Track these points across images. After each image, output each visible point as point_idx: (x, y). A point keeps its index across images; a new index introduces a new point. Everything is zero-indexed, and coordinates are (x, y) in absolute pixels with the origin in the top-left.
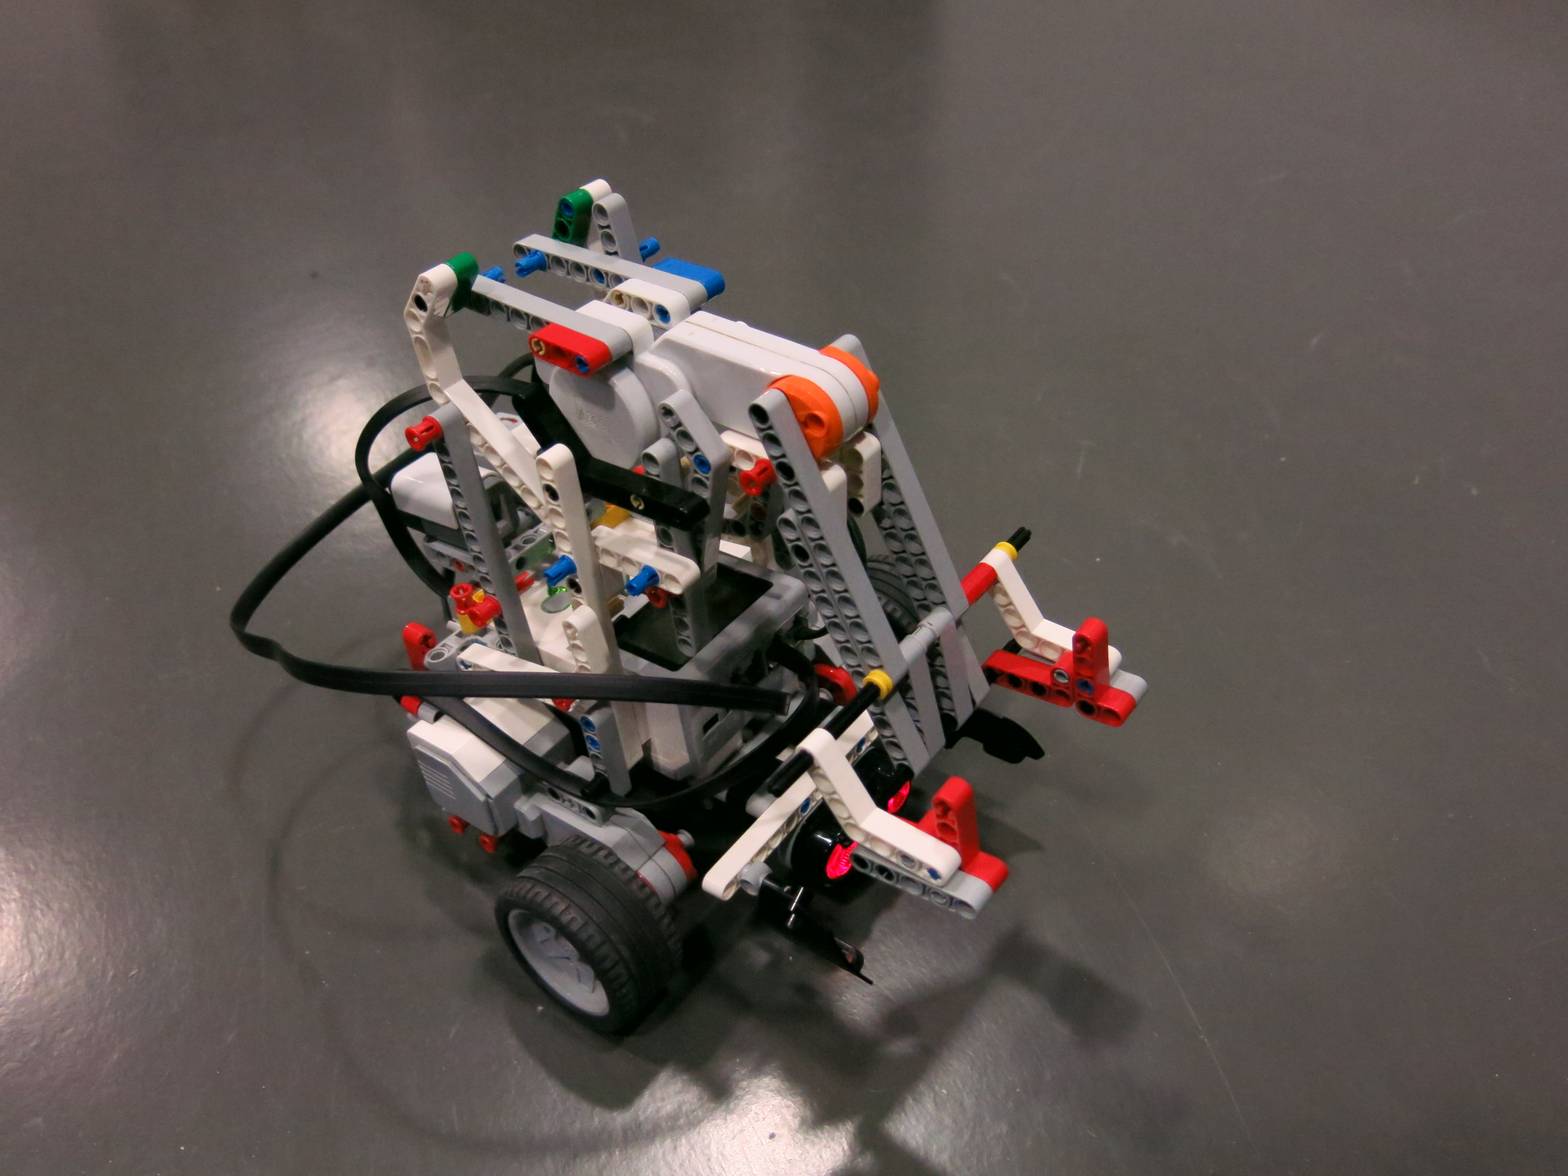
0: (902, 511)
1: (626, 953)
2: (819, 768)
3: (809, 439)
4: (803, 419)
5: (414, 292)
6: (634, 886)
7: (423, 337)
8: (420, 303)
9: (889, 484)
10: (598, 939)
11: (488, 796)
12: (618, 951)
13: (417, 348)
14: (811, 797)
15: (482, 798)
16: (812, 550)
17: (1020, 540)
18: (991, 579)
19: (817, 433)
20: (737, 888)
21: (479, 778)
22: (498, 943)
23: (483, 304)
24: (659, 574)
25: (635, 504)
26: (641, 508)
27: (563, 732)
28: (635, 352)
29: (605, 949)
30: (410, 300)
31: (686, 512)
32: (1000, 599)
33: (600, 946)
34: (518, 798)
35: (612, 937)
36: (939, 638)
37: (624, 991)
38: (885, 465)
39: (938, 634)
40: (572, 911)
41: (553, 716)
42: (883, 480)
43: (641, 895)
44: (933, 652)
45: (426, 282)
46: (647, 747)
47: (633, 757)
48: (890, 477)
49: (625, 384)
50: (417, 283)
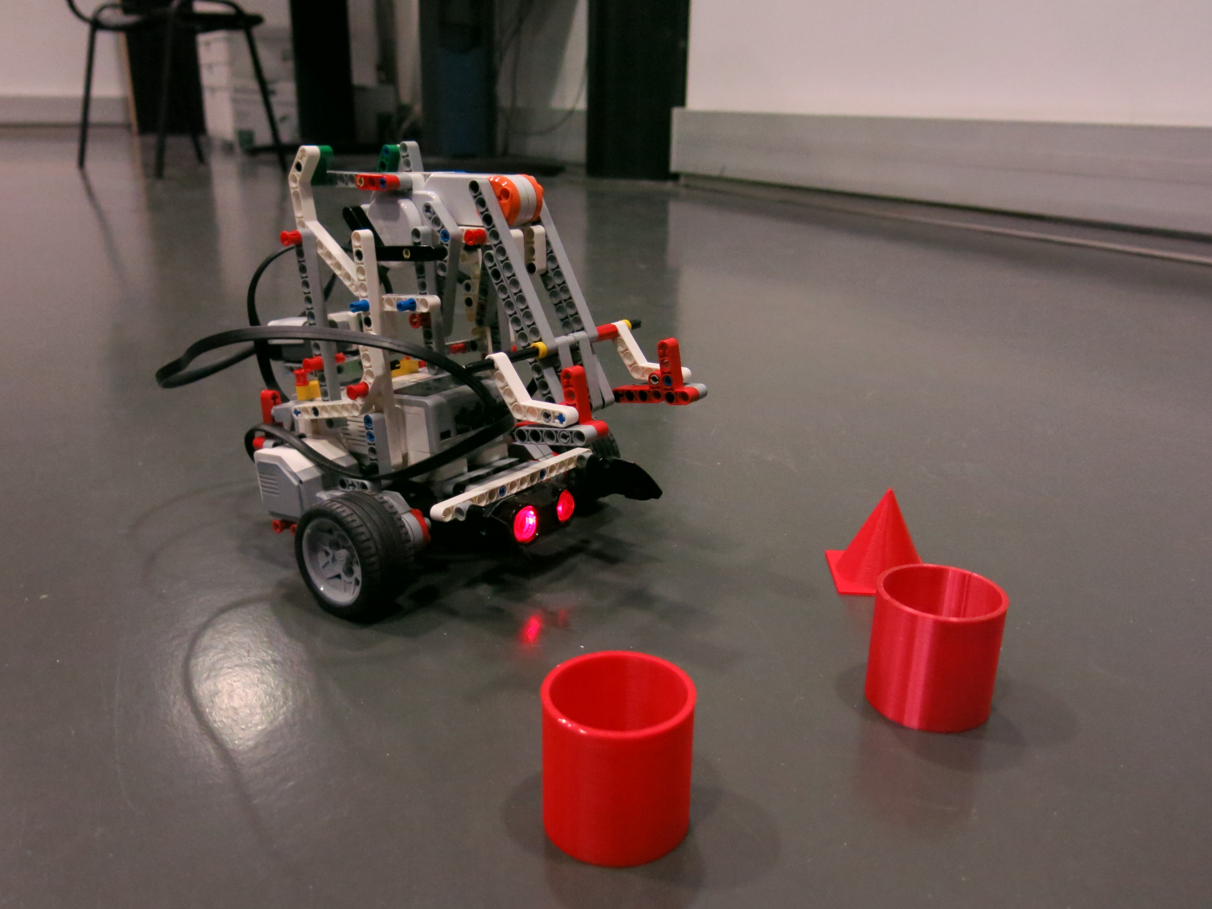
0: (559, 274)
1: (376, 536)
2: (498, 369)
3: (502, 206)
4: (499, 194)
5: (296, 161)
6: (386, 506)
7: (298, 190)
8: (299, 167)
9: (551, 257)
10: (358, 522)
11: (301, 482)
12: (370, 532)
13: (294, 197)
14: (506, 486)
15: (296, 483)
16: (502, 268)
17: (635, 326)
18: (614, 334)
19: (505, 201)
20: (453, 518)
21: (295, 470)
24: (416, 302)
25: (405, 256)
26: (408, 257)
27: (353, 461)
28: (414, 187)
29: (362, 529)
30: (293, 166)
31: (434, 248)
32: (620, 348)
34: (320, 491)
35: (368, 525)
36: (578, 342)
37: (372, 559)
38: (548, 243)
39: (577, 339)
40: (344, 507)
41: (348, 453)
42: (547, 254)
43: (390, 510)
44: (575, 349)
45: (304, 151)
46: (405, 457)
47: (396, 460)
48: (552, 252)
49: (405, 205)
50: (299, 154)
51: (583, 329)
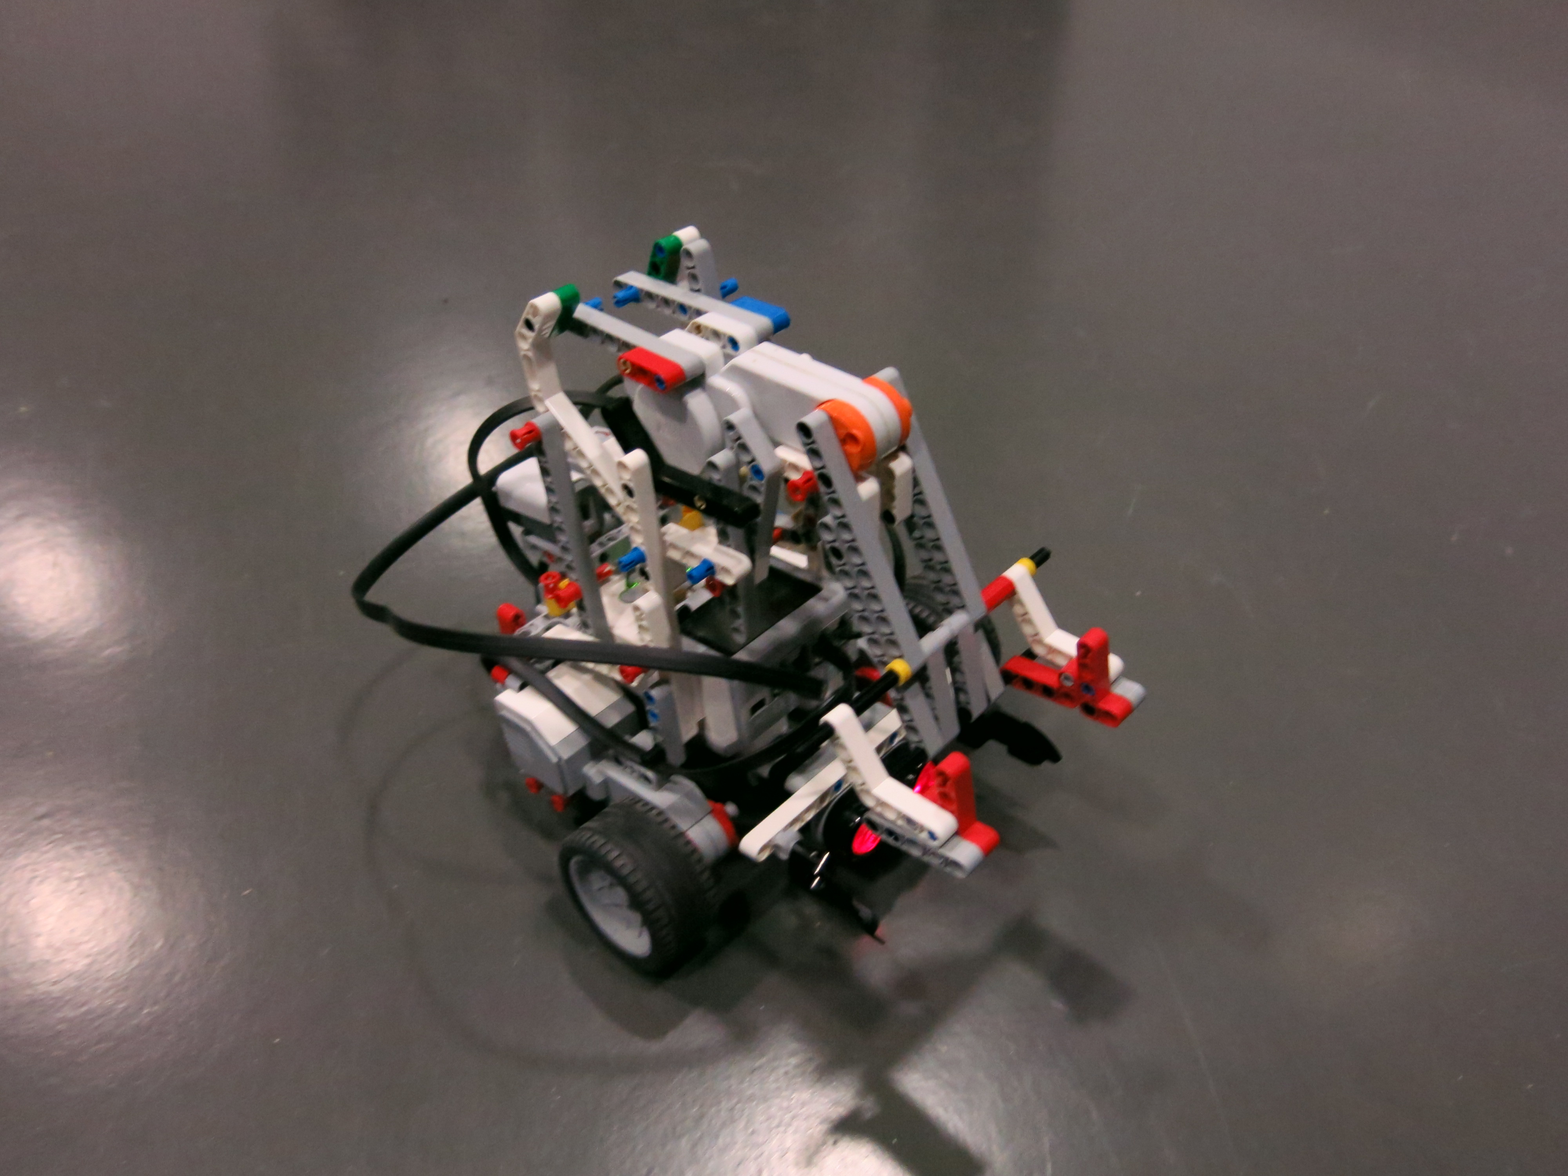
0: (931, 525)
1: (667, 896)
2: (840, 737)
3: (848, 456)
4: (842, 437)
5: (524, 316)
6: (680, 844)
7: (530, 354)
8: (529, 325)
9: (919, 499)
10: (644, 884)
11: (560, 759)
12: (660, 894)
13: (525, 364)
14: (841, 779)
15: (554, 760)
16: (846, 550)
17: (1040, 558)
18: (1009, 592)
19: (854, 449)
20: (771, 852)
21: (553, 742)
22: (560, 888)
23: (582, 329)
24: (716, 566)
25: (698, 504)
26: (703, 507)
27: (630, 708)
28: (708, 373)
29: (649, 894)
30: (521, 322)
31: (741, 513)
32: (1017, 609)
33: (645, 891)
34: (586, 763)
35: (657, 883)
36: (956, 637)
38: (916, 483)
40: (623, 857)
41: (622, 694)
42: (915, 495)
45: (535, 308)
46: (702, 725)
47: (688, 732)
48: (920, 493)
49: (697, 402)
50: (528, 308)
51: (963, 607)
